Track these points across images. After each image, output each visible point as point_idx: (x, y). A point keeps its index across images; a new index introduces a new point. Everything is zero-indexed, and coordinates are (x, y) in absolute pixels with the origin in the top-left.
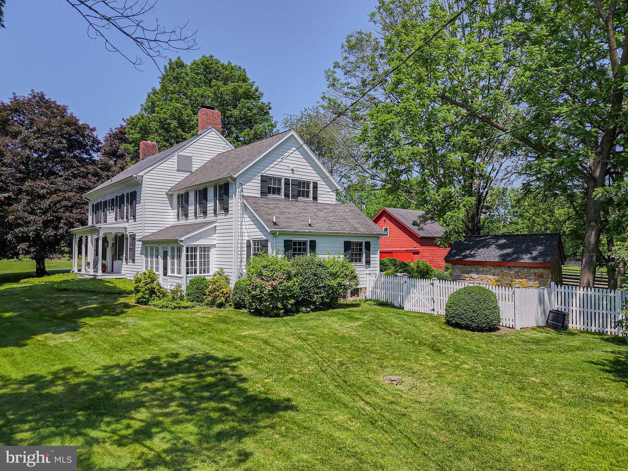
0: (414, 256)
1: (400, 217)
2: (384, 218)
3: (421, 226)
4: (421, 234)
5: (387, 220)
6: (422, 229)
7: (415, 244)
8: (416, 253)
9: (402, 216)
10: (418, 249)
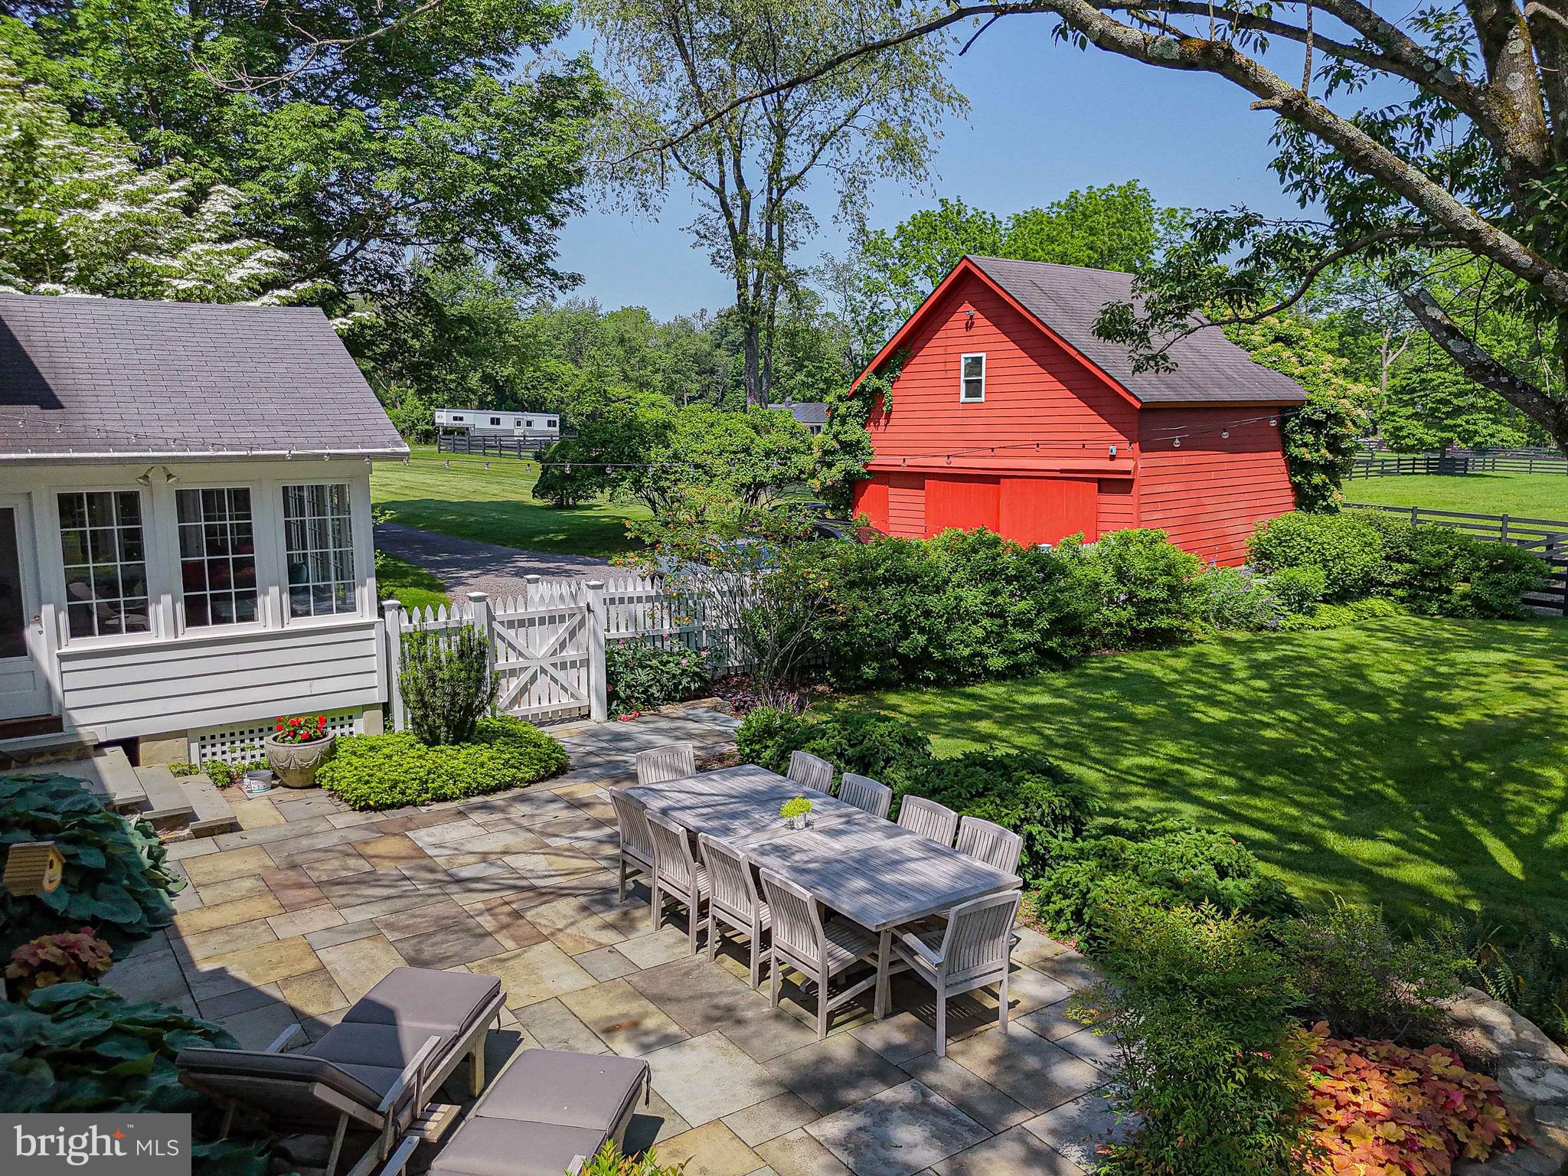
0: (1106, 498)
1: (1044, 303)
2: (967, 309)
3: (1157, 342)
4: (1148, 388)
5: (981, 321)
6: (1158, 361)
7: (1113, 441)
8: (1116, 484)
9: (1055, 298)
10: (1127, 465)
